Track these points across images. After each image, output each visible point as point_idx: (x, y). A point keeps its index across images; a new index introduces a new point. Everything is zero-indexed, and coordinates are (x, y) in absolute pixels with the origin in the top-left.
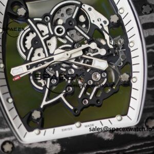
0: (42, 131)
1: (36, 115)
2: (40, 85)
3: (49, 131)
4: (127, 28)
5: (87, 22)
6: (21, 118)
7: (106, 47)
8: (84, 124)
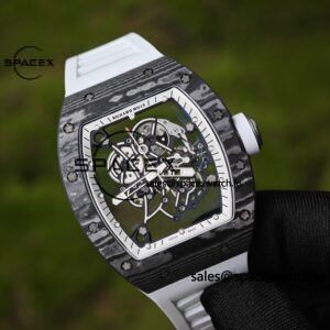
0: (152, 245)
1: (143, 231)
2: (138, 203)
3: (158, 243)
4: (204, 134)
5: (165, 135)
6: (131, 237)
7: (188, 154)
8: (186, 230)
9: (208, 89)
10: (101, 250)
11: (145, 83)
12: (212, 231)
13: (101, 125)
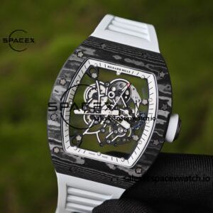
0: (79, 149)
1: (79, 138)
2: (87, 120)
3: (82, 150)
4: (150, 112)
5: (128, 96)
6: (70, 136)
8: (102, 155)
9: (170, 89)
10: (49, 132)
11: (139, 60)
12: (115, 166)
13: (99, 66)
